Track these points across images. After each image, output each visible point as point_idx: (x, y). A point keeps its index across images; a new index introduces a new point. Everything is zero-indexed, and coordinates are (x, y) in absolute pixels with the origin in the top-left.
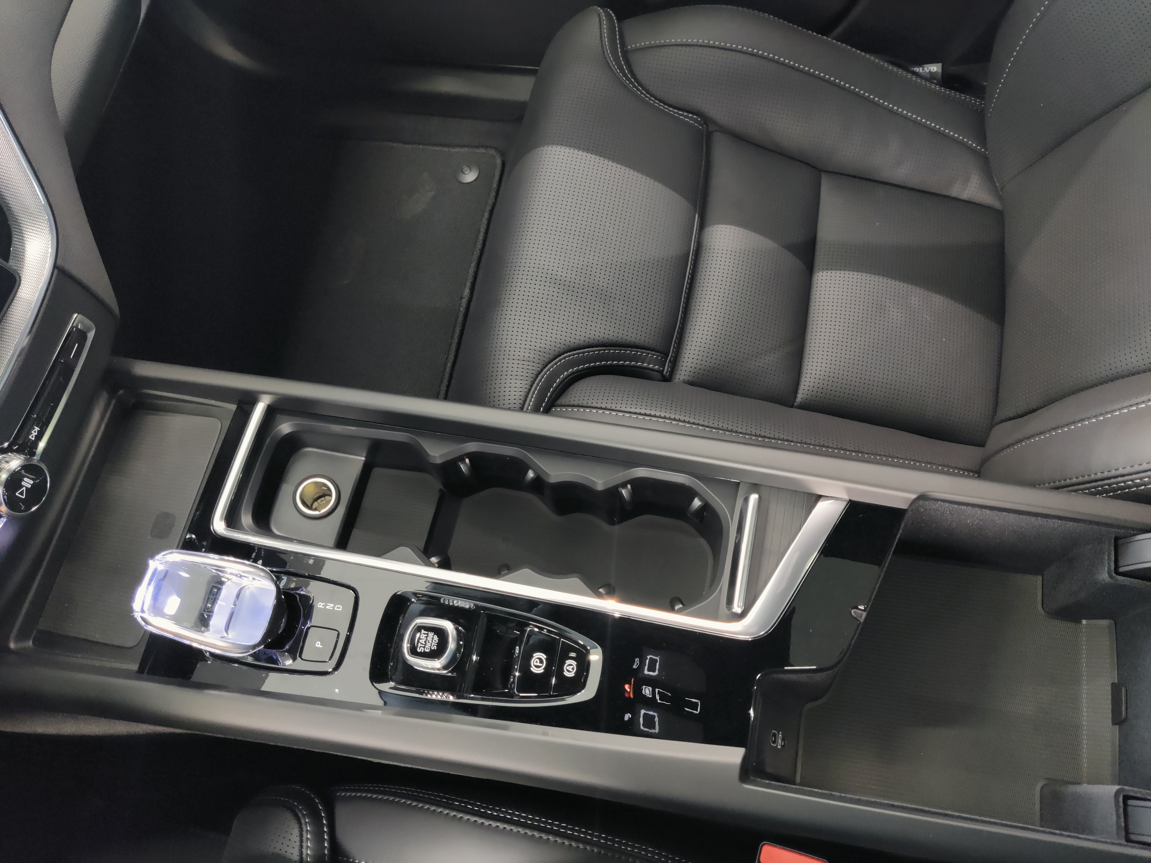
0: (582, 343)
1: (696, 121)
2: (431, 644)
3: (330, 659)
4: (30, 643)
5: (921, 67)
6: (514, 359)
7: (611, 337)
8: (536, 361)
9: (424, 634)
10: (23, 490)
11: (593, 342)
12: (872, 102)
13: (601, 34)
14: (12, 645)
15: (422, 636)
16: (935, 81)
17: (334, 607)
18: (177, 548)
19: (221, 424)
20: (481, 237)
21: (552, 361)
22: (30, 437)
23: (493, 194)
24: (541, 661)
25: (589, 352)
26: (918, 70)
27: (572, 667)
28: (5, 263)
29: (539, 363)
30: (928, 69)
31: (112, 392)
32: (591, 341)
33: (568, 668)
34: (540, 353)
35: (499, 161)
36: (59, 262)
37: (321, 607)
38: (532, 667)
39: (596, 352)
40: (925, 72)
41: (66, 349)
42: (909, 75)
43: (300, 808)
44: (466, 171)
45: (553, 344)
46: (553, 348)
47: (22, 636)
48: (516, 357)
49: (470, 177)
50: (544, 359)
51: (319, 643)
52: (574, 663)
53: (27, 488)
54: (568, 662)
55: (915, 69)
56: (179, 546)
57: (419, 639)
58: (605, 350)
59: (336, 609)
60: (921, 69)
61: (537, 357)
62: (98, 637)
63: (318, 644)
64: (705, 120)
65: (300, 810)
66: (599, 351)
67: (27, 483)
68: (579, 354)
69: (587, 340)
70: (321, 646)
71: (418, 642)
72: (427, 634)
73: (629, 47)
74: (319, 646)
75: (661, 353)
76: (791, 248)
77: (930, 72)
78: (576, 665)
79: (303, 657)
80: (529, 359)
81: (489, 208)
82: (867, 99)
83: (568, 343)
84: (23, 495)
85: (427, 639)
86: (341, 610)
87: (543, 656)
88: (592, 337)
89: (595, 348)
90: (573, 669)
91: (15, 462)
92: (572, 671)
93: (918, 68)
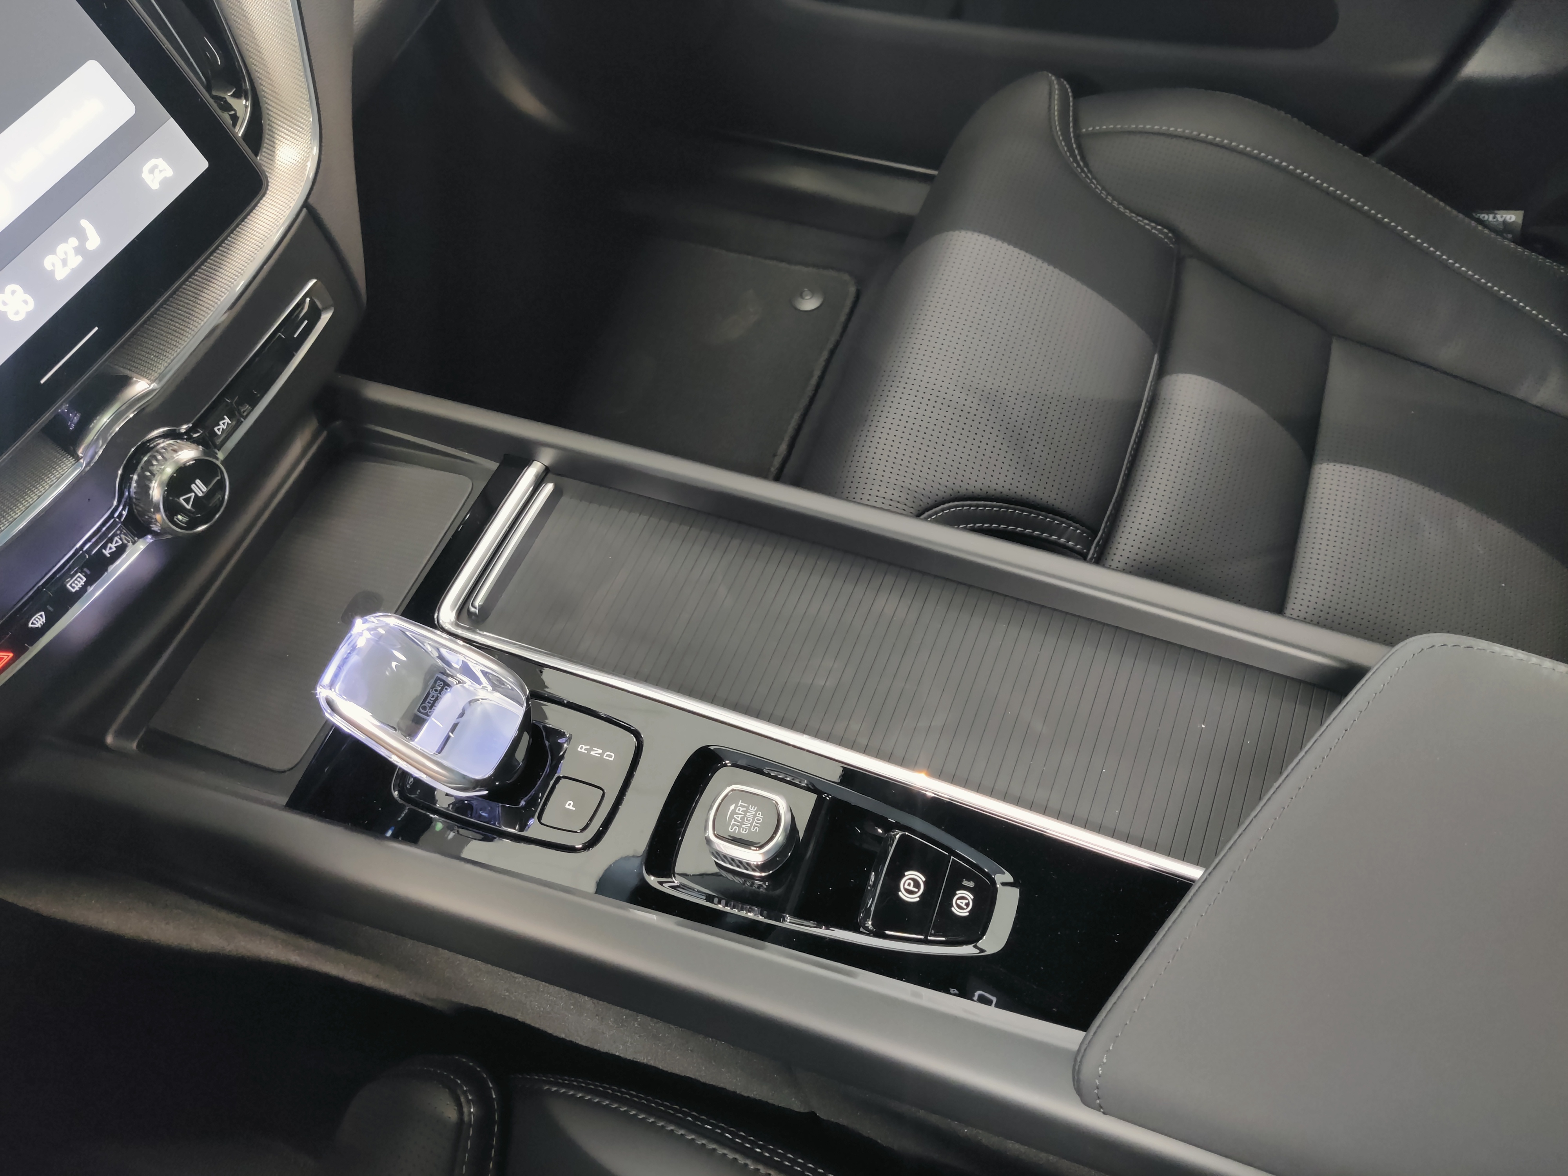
0: (977, 491)
1: (1166, 235)
2: (751, 824)
3: (583, 830)
4: (134, 745)
5: (1491, 214)
6: (877, 496)
7: (1020, 492)
8: (910, 504)
9: (741, 806)
10: (190, 498)
11: (993, 492)
12: (1419, 248)
13: (1050, 106)
14: (110, 739)
15: (739, 810)
16: (1510, 236)
17: (602, 754)
18: (396, 613)
19: (473, 484)
20: (814, 381)
21: (931, 508)
22: (216, 429)
23: (838, 329)
24: (917, 884)
25: (985, 506)
26: (1488, 217)
27: (967, 901)
28: (252, 156)
29: (912, 507)
30: (1502, 217)
31: (324, 423)
32: (991, 492)
33: (959, 902)
34: (916, 495)
35: (852, 290)
36: (310, 201)
37: (583, 750)
38: (900, 891)
39: (995, 509)
40: (1497, 221)
41: (291, 321)
42: (1473, 223)
43: (465, 1089)
44: (807, 295)
45: (936, 485)
46: (935, 491)
47: (125, 732)
48: (882, 494)
49: (809, 304)
50: (921, 503)
51: (572, 803)
52: (970, 896)
53: (196, 494)
54: (960, 893)
55: (1482, 216)
56: (399, 610)
57: (734, 812)
58: (1008, 508)
59: (605, 757)
60: (1491, 216)
61: (911, 498)
62: (236, 751)
63: (569, 805)
64: (1178, 236)
65: (465, 1093)
66: (1001, 507)
67: (199, 488)
68: (970, 506)
69: (985, 489)
70: (574, 809)
71: (731, 817)
72: (747, 808)
73: (1084, 130)
74: (571, 807)
75: (1087, 527)
76: (1286, 422)
77: (1505, 222)
78: (973, 900)
79: (542, 821)
80: (899, 499)
81: (830, 346)
82: (1412, 243)
83: (957, 488)
84: (188, 503)
85: (745, 815)
86: (612, 759)
87: (921, 878)
88: (993, 486)
89: (995, 503)
90: (967, 905)
91: (188, 454)
92: (965, 907)
93: (1488, 214)
